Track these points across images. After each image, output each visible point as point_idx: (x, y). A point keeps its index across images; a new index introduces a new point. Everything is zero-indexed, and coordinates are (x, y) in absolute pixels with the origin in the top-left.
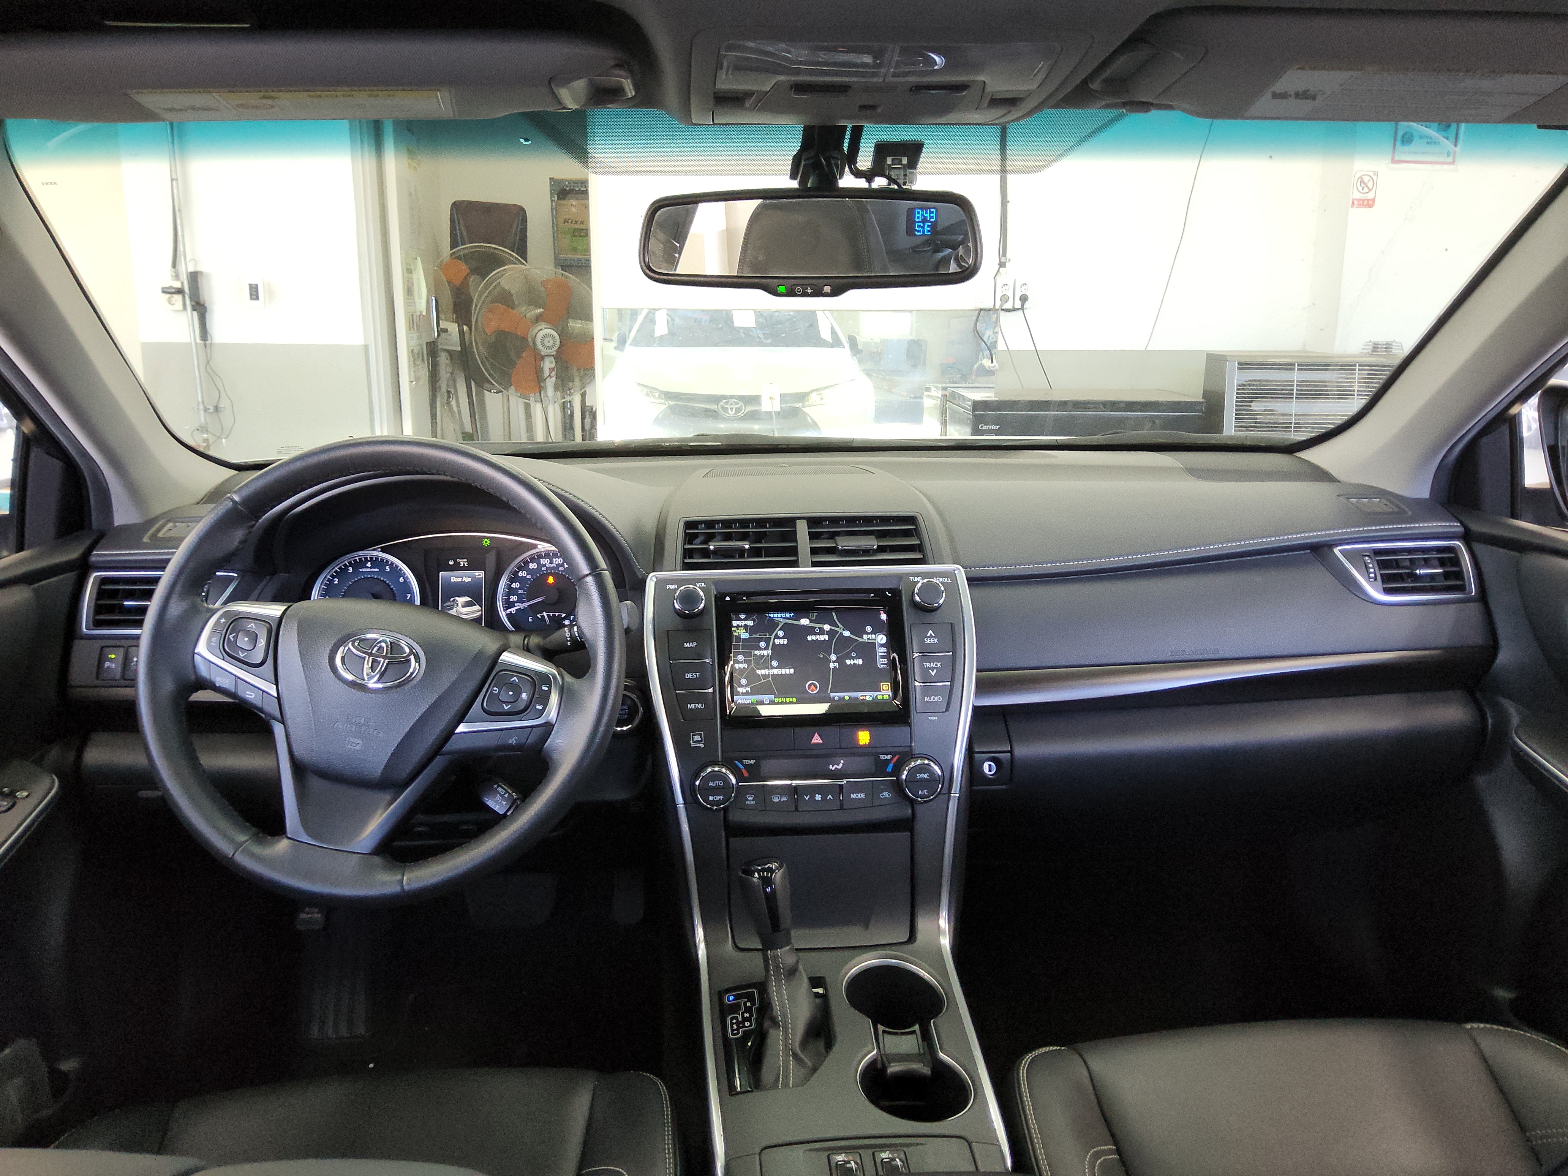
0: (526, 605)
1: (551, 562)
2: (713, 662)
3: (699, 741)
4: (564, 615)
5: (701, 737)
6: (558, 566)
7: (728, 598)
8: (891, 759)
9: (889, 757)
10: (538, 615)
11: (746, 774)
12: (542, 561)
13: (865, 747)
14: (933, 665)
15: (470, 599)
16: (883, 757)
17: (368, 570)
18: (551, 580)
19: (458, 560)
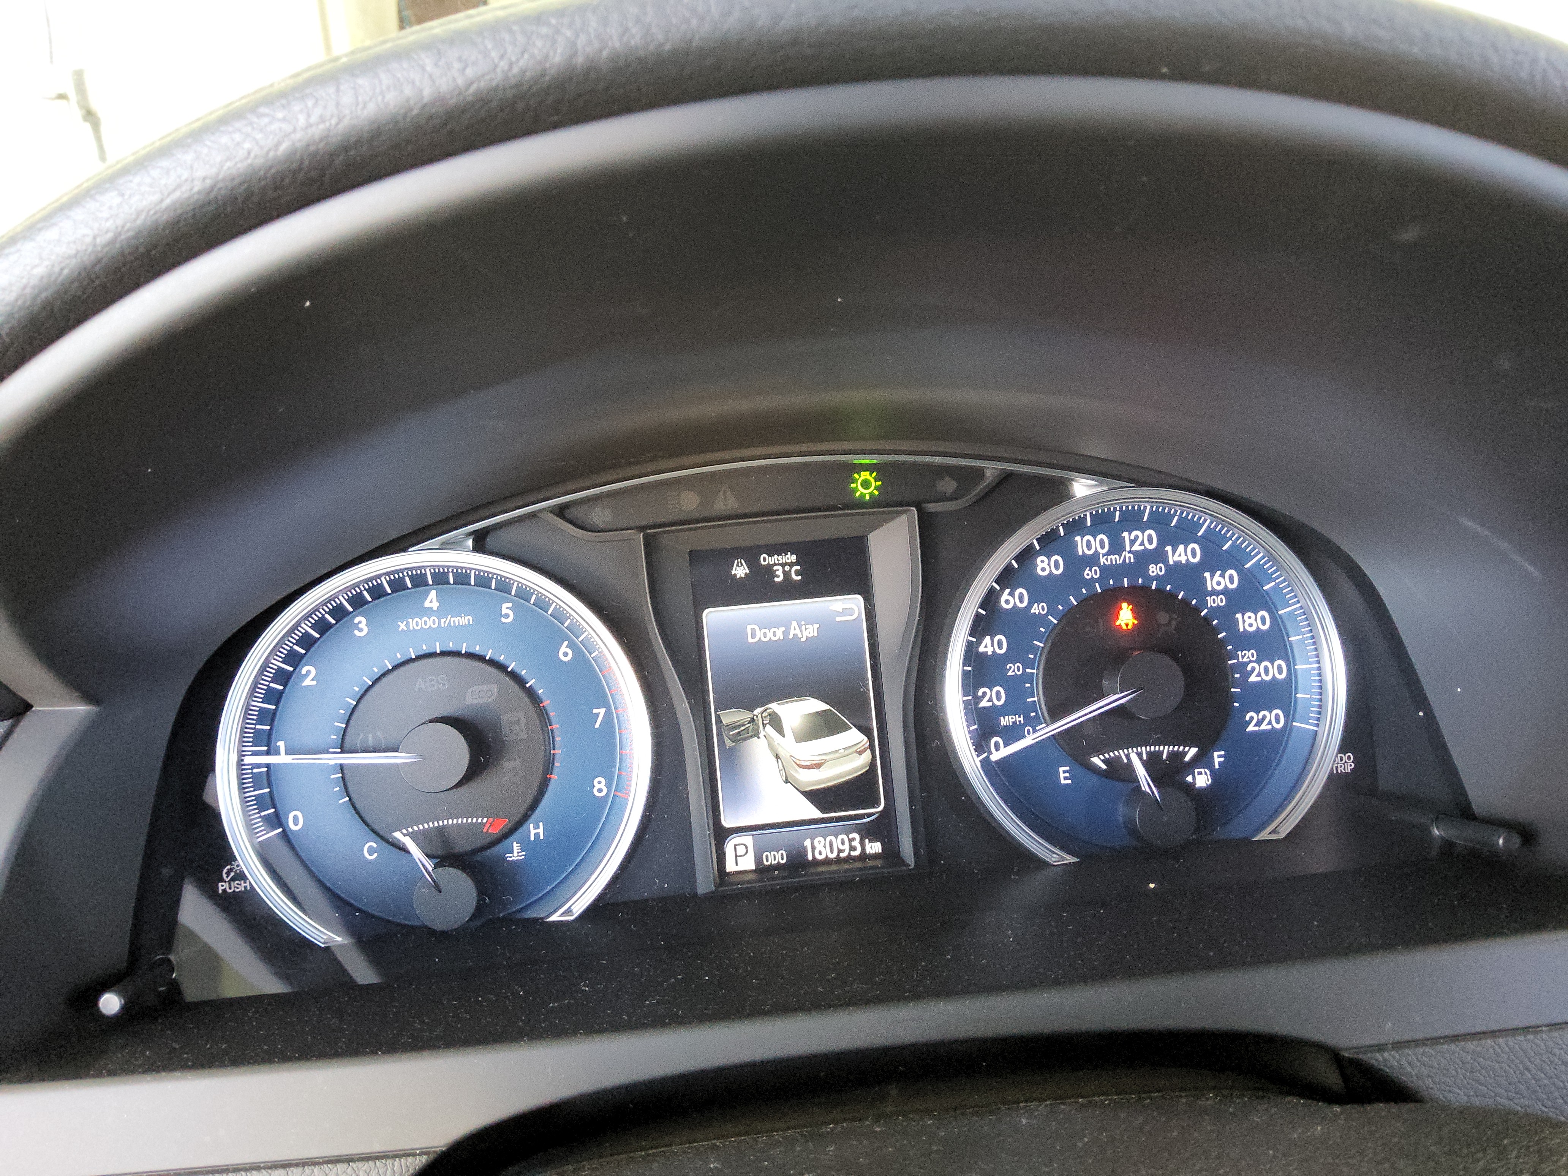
1: (1117, 547)
4: (1191, 753)
6: (1144, 558)
10: (1097, 761)
12: (1083, 544)
15: (824, 706)
17: (430, 622)
18: (1126, 617)
19: (765, 560)
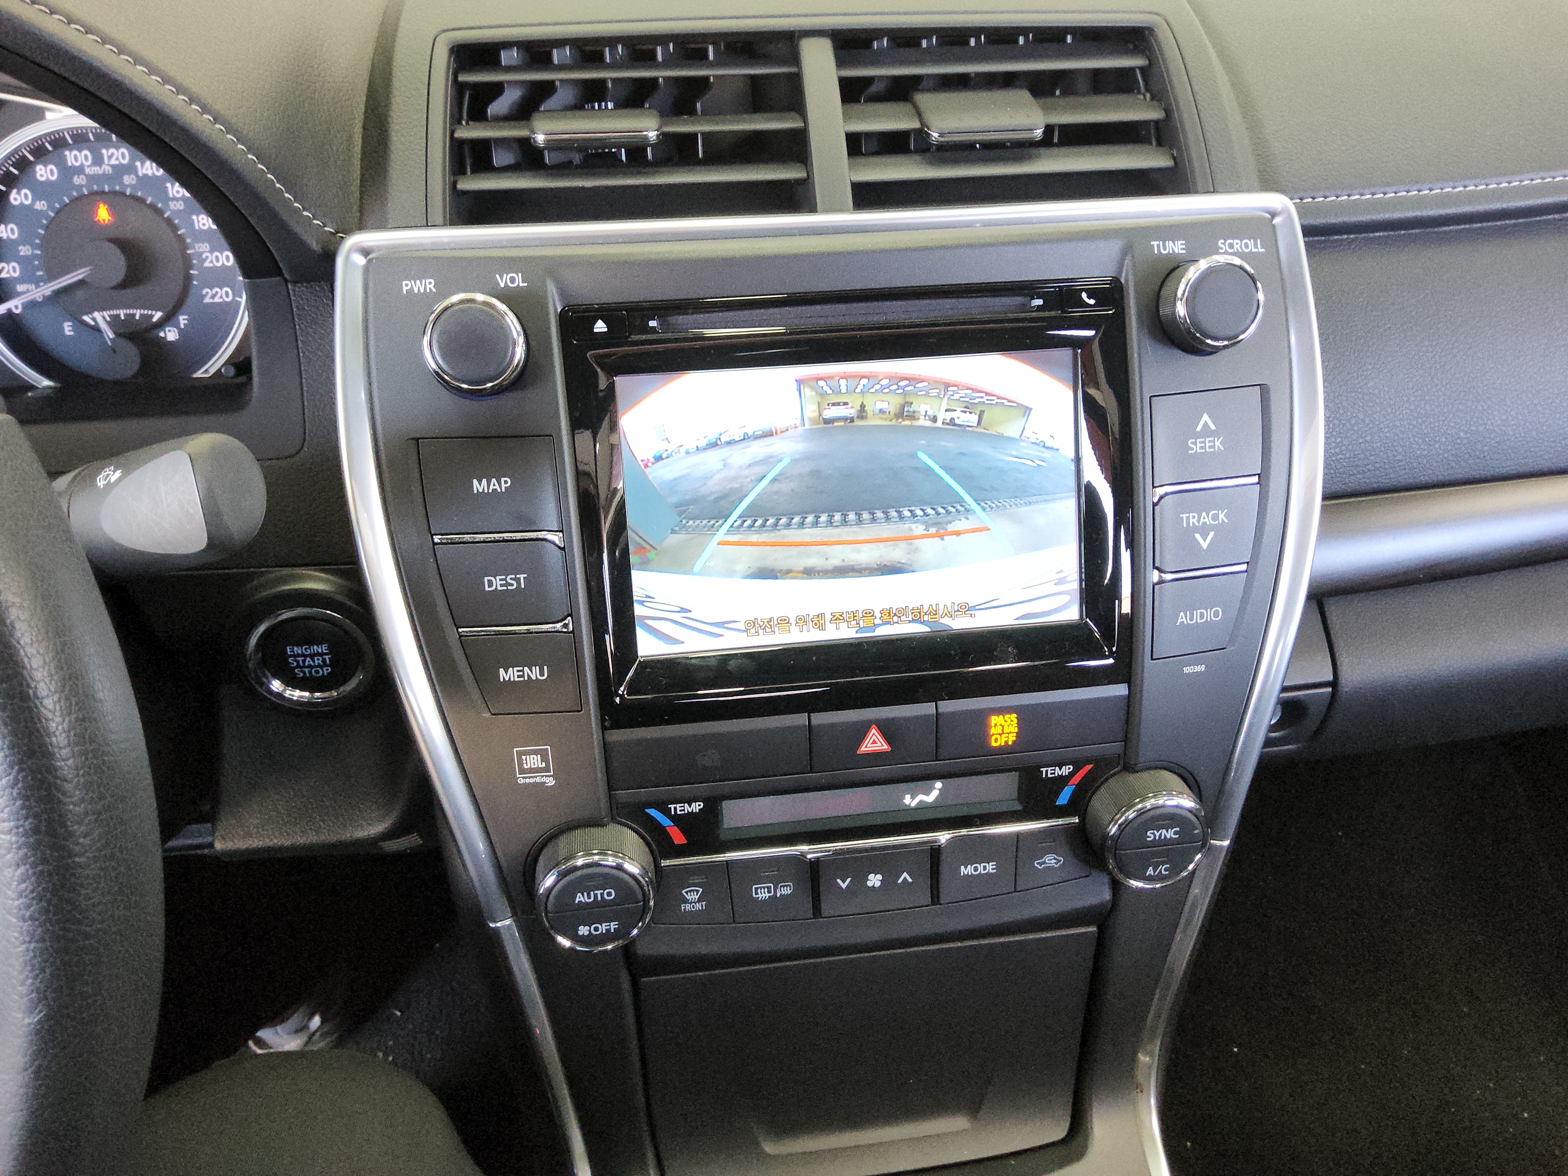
0: (47, 289)
1: (98, 161)
2: (568, 538)
3: (538, 770)
4: (158, 316)
5: (544, 759)
6: (120, 170)
7: (600, 327)
8: (1072, 774)
9: (1066, 770)
10: (87, 319)
11: (679, 838)
12: (70, 158)
13: (1005, 750)
14: (1206, 519)
16: (1049, 772)
18: (103, 214)
